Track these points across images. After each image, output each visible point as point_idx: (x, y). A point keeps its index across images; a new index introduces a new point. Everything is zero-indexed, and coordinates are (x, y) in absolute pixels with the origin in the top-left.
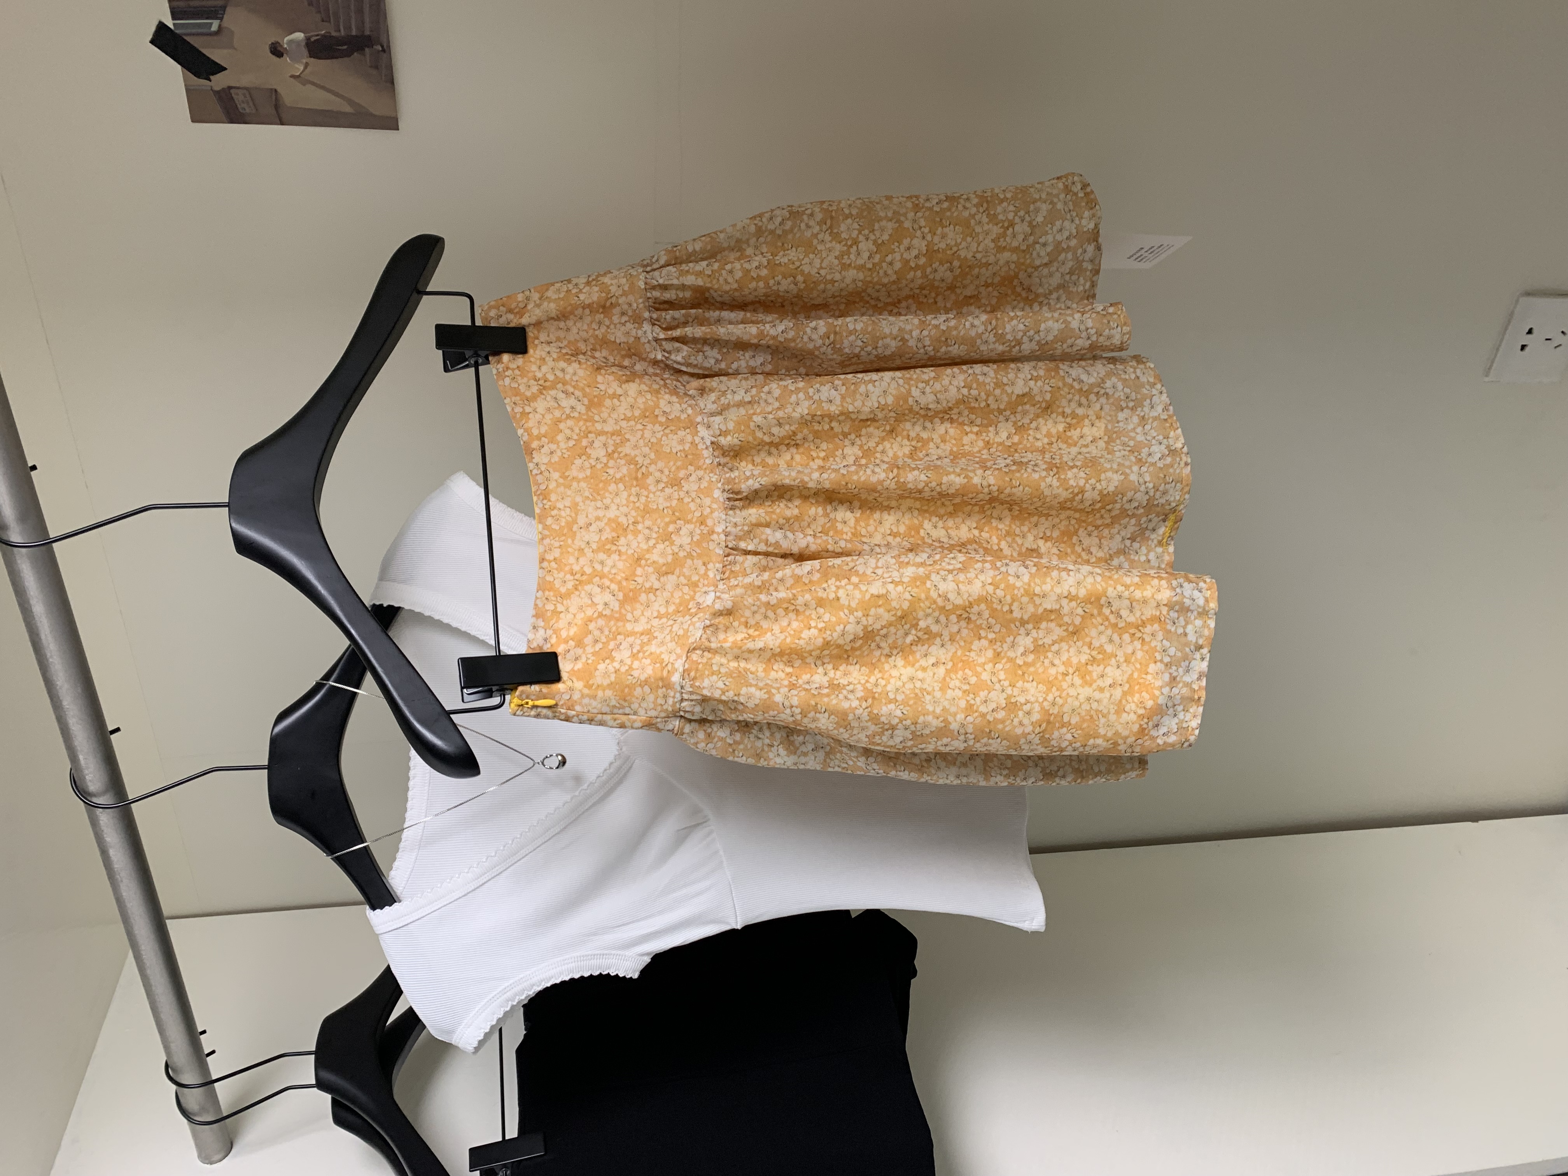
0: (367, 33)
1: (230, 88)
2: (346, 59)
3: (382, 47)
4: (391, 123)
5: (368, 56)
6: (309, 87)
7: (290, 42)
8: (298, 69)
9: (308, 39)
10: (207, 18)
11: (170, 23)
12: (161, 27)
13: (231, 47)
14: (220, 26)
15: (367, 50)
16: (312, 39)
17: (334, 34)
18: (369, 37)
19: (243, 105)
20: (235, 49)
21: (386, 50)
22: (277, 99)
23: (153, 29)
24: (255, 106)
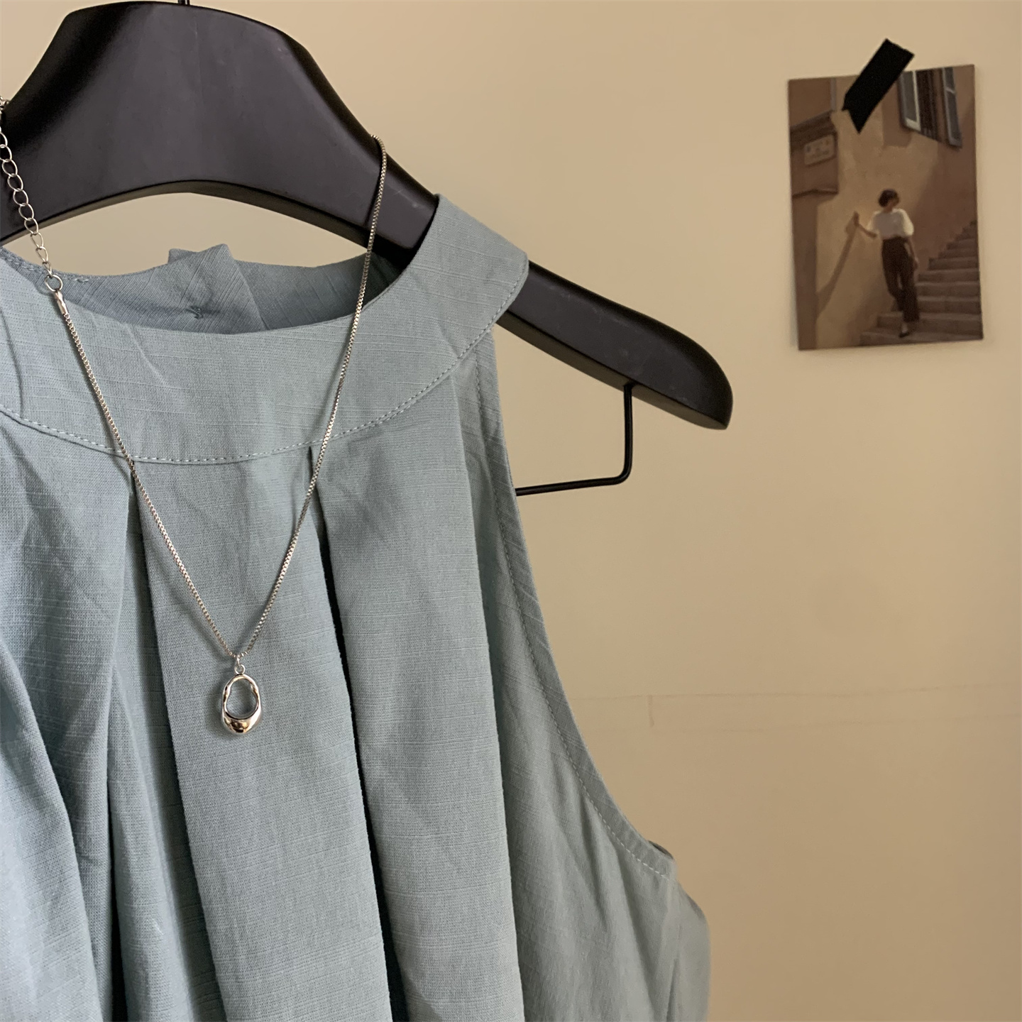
0: (923, 316)
1: (835, 135)
2: (885, 286)
3: (906, 335)
4: (807, 339)
5: (890, 315)
6: (843, 238)
7: (900, 216)
8: (867, 225)
9: (906, 239)
10: (921, 115)
11: (912, 67)
12: (908, 56)
13: (888, 142)
14: (910, 130)
15: (900, 314)
16: (907, 246)
17: (916, 273)
19: (813, 151)
20: (886, 147)
21: (903, 338)
22: (825, 193)
23: (904, 46)
24: (814, 164)
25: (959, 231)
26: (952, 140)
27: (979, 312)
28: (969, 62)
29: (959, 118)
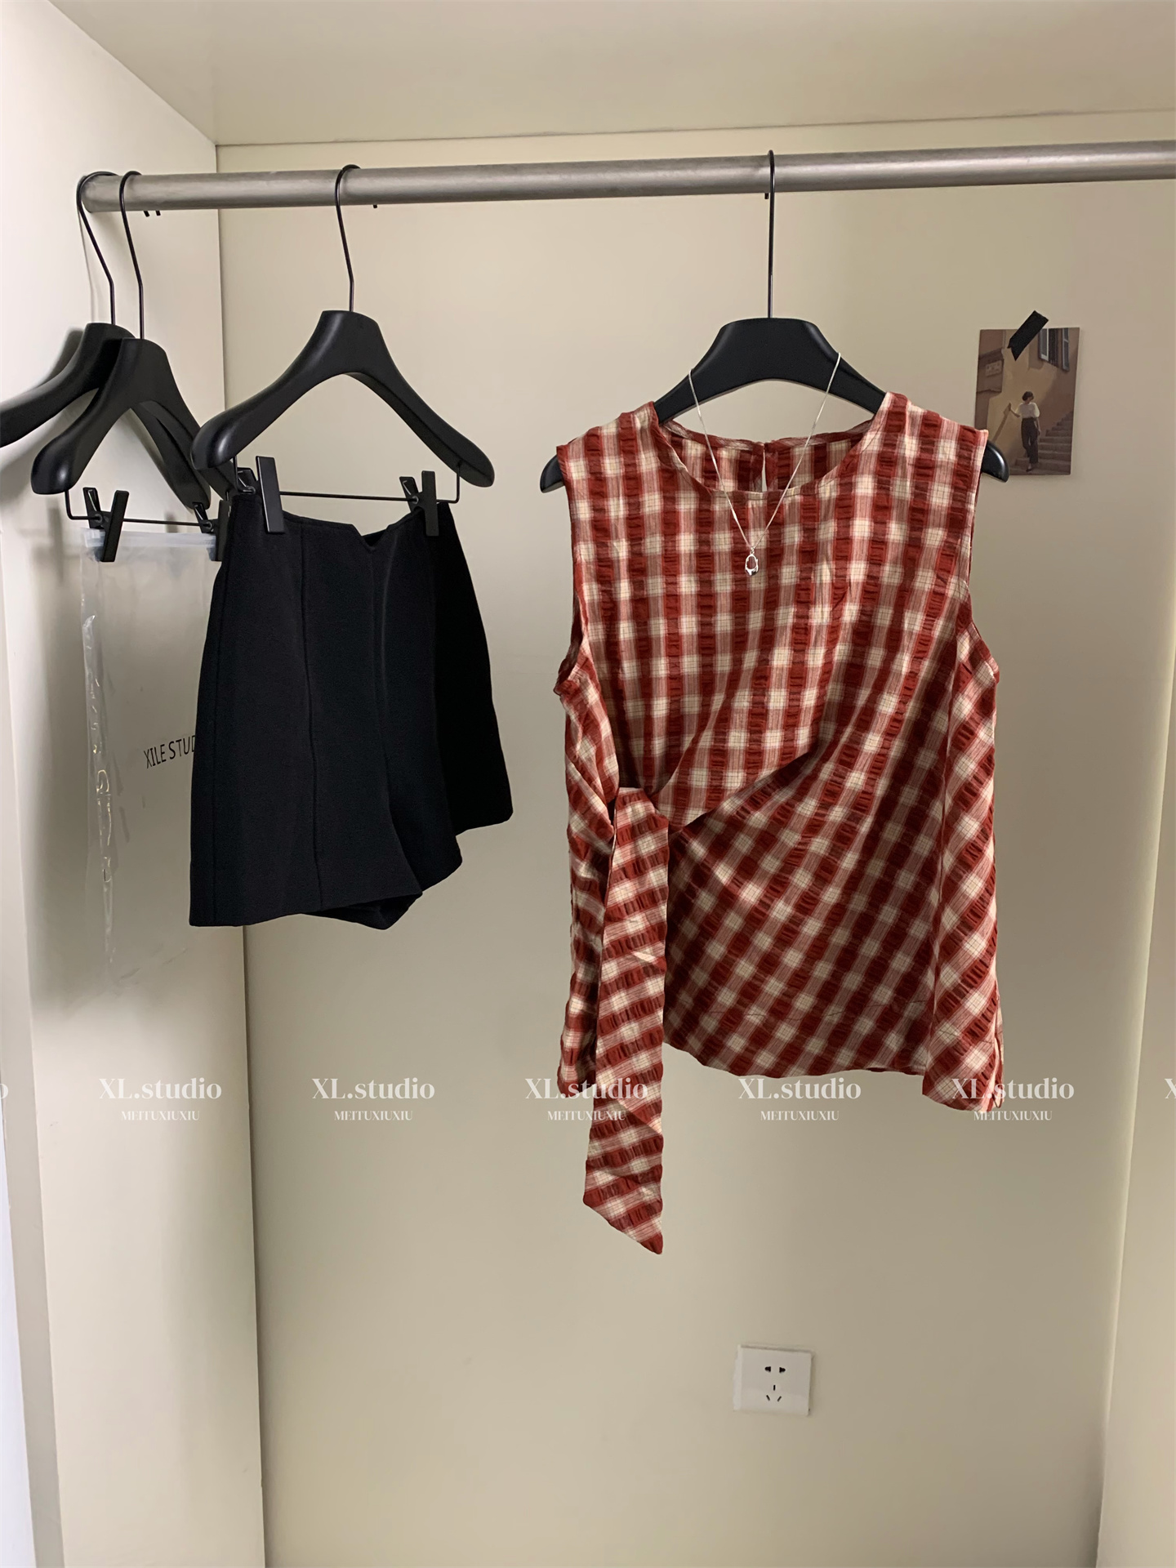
1: (1003, 361)
2: (1022, 443)
3: (1031, 470)
5: (1022, 459)
6: (1003, 416)
7: (1033, 407)
8: (1015, 410)
10: (1049, 353)
11: (1047, 326)
12: (1045, 321)
13: (1030, 366)
14: (1043, 360)
15: (1028, 459)
16: (1035, 423)
17: (1039, 437)
18: (1037, 462)
19: (990, 369)
20: (1029, 369)
21: (1028, 472)
22: (994, 392)
23: (1044, 315)
24: (988, 377)
25: (1064, 417)
26: (1064, 367)
27: (1070, 461)
28: (1077, 326)
29: (1069, 356)
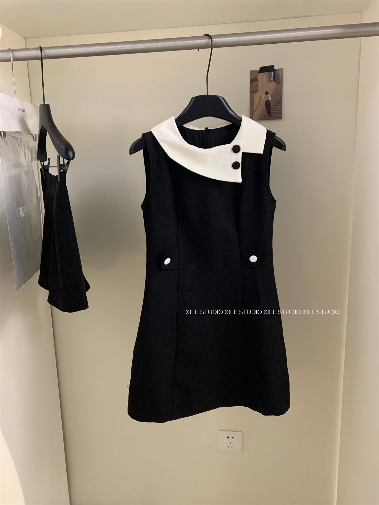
0: (272, 115)
1: (258, 81)
2: (266, 109)
3: (269, 118)
6: (259, 100)
7: (269, 96)
8: (263, 98)
9: (270, 101)
10: (273, 78)
14: (271, 80)
15: (268, 114)
16: (270, 102)
17: (271, 107)
18: (271, 114)
19: (254, 84)
20: (267, 83)
21: (268, 119)
22: (256, 92)
24: (253, 86)
25: (279, 99)
26: (279, 82)
27: (282, 114)
28: (281, 68)
29: (280, 79)
